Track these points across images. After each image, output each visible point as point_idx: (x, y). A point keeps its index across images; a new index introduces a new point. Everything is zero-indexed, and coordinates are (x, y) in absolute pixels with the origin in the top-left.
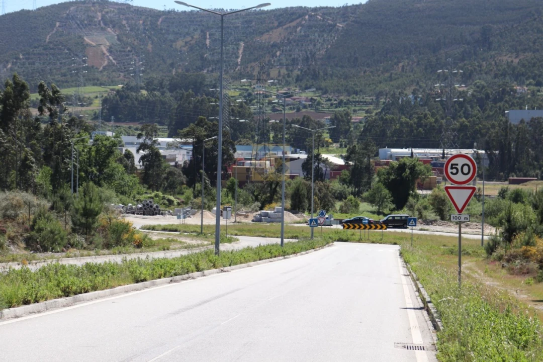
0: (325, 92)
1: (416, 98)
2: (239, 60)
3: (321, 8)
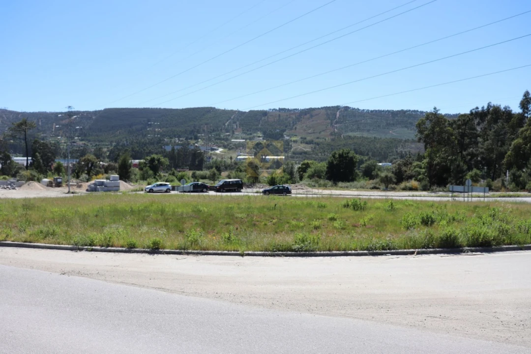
0: (90, 141)
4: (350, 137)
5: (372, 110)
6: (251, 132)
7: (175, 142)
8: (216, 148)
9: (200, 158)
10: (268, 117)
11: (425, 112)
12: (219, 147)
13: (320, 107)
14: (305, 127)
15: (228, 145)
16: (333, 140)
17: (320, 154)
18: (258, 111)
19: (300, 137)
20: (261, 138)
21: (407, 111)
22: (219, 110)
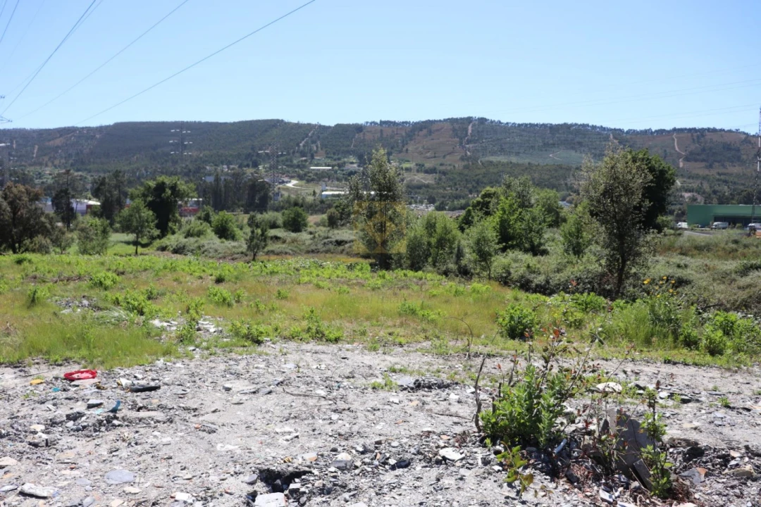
0: (90, 172)
1: (147, 172)
2: (35, 156)
3: (86, 127)
4: (491, 162)
5: (521, 122)
6: (339, 156)
7: (222, 171)
8: (286, 179)
9: (262, 194)
10: (364, 134)
11: (598, 127)
12: (292, 177)
13: (442, 119)
14: (420, 149)
15: (305, 175)
16: (466, 167)
17: (448, 188)
18: (348, 126)
19: (414, 164)
20: (355, 165)
21: (572, 125)
22: (289, 123)
